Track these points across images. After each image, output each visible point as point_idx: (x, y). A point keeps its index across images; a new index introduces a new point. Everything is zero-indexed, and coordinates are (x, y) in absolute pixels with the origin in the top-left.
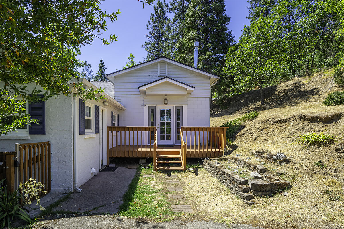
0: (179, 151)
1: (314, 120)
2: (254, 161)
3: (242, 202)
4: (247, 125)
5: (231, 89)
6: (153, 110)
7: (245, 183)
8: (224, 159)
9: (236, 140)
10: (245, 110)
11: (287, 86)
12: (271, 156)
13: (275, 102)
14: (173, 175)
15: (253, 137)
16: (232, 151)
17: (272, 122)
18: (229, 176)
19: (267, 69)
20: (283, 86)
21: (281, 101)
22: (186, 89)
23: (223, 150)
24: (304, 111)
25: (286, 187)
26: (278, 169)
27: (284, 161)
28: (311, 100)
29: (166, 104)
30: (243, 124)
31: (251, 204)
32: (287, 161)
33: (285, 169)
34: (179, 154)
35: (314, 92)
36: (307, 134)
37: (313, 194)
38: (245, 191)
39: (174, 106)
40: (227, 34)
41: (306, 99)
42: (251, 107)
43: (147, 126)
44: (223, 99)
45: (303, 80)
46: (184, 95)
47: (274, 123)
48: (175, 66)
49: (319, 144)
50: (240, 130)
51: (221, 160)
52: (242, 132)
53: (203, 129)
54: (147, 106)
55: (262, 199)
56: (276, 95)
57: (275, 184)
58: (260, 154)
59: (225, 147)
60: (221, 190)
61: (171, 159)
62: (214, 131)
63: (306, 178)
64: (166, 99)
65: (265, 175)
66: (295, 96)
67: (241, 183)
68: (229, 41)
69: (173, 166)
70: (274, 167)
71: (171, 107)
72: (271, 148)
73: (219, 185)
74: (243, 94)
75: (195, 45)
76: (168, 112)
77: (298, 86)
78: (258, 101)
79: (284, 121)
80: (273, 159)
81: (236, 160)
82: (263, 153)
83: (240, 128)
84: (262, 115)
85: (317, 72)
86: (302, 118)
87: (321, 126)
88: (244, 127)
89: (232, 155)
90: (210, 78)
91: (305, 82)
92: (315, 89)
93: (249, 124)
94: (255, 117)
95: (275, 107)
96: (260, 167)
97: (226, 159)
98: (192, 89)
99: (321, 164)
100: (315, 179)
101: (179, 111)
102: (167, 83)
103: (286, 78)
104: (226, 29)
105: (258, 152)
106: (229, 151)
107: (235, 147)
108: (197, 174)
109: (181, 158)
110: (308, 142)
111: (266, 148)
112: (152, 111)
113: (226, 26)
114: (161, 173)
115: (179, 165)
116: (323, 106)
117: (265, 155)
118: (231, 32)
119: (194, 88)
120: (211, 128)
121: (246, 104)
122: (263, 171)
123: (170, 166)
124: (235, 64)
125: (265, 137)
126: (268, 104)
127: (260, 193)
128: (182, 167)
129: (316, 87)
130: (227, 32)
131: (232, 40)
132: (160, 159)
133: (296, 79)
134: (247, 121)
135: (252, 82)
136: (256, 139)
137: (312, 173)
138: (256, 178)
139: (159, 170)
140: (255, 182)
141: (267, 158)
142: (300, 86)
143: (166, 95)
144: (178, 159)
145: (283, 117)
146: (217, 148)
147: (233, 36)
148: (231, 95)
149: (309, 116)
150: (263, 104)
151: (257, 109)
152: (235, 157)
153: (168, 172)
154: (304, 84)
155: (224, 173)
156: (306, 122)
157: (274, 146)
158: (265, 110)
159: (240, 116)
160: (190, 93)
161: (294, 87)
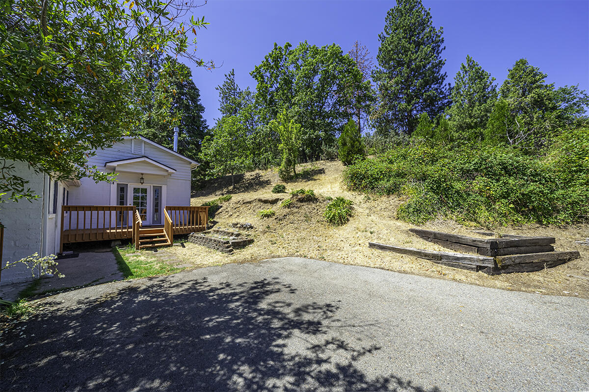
0: (163, 230)
1: (266, 202)
2: (231, 230)
3: (226, 255)
4: (223, 205)
5: (206, 173)
6: (124, 188)
7: (228, 242)
8: (207, 232)
9: (215, 218)
10: (218, 193)
11: (251, 176)
12: (242, 226)
13: (244, 187)
14: (160, 250)
15: (229, 214)
16: (214, 226)
17: (242, 203)
18: (215, 241)
19: (237, 162)
20: (248, 175)
21: (247, 187)
22: (167, 171)
23: (206, 226)
24: (261, 196)
25: (251, 242)
26: (247, 233)
27: (250, 227)
28: (266, 188)
29: (142, 183)
30: (220, 205)
31: (232, 254)
32: (252, 227)
33: (251, 232)
34: (163, 232)
35: (268, 182)
36: (262, 211)
37: (265, 243)
38: (228, 247)
39: (152, 186)
40: (203, 122)
41: (263, 187)
42: (225, 190)
43: (115, 205)
44: (198, 181)
45: (261, 173)
46: (164, 176)
47: (244, 203)
48: (154, 147)
49: (268, 216)
50: (219, 209)
51: (205, 233)
52: (220, 210)
53: (183, 208)
54: (115, 184)
55: (238, 250)
56: (244, 181)
57: (245, 241)
58: (235, 225)
59: (207, 223)
60: (210, 252)
61: (156, 237)
62: (193, 210)
63: (261, 235)
64: (142, 178)
65: (239, 237)
66: (257, 184)
67: (225, 243)
68: (203, 128)
69: (157, 243)
70: (244, 232)
71: (148, 186)
72: (242, 221)
73: (207, 249)
74: (218, 179)
75: (175, 130)
76: (144, 191)
77: (258, 177)
78: (231, 186)
79: (250, 202)
80: (244, 227)
81: (218, 231)
82: (237, 224)
83: (218, 208)
84: (235, 198)
85: (270, 168)
86: (260, 200)
87: (269, 206)
88: (221, 207)
89: (214, 228)
90: (191, 163)
91: (263, 174)
92: (268, 180)
93: (225, 204)
94: (229, 199)
95: (243, 191)
96: (236, 233)
97: (209, 233)
98: (174, 171)
99: (268, 227)
100: (266, 235)
101: (157, 191)
102: (144, 162)
103: (250, 169)
104: (201, 117)
105: (234, 224)
106: (210, 226)
107: (215, 223)
108: (184, 247)
109: (166, 235)
110: (262, 215)
111: (239, 221)
112: (122, 189)
113: (201, 114)
114: (146, 250)
115: (166, 241)
116: (272, 193)
117: (239, 226)
118: (205, 121)
119: (176, 170)
120: (191, 207)
121: (220, 188)
122: (238, 235)
123: (154, 244)
124: (211, 151)
125: (238, 214)
126: (238, 188)
127: (237, 247)
128: (169, 243)
129: (269, 179)
130: (202, 119)
131: (206, 128)
132: (141, 238)
133: (257, 171)
134: (223, 202)
135: (225, 170)
136: (231, 215)
137: (264, 232)
138: (233, 239)
139: (143, 248)
140: (233, 241)
141: (240, 227)
142: (260, 176)
143: (142, 174)
144: (163, 236)
145: (249, 200)
146: (197, 224)
147: (207, 124)
148: (207, 178)
149: (263, 199)
150: (234, 188)
151: (229, 192)
152: (217, 229)
153: (155, 249)
154: (262, 176)
155: (211, 240)
156: (262, 203)
157: (244, 219)
158: (236, 193)
159: (217, 198)
160: (170, 174)
161: (256, 177)
